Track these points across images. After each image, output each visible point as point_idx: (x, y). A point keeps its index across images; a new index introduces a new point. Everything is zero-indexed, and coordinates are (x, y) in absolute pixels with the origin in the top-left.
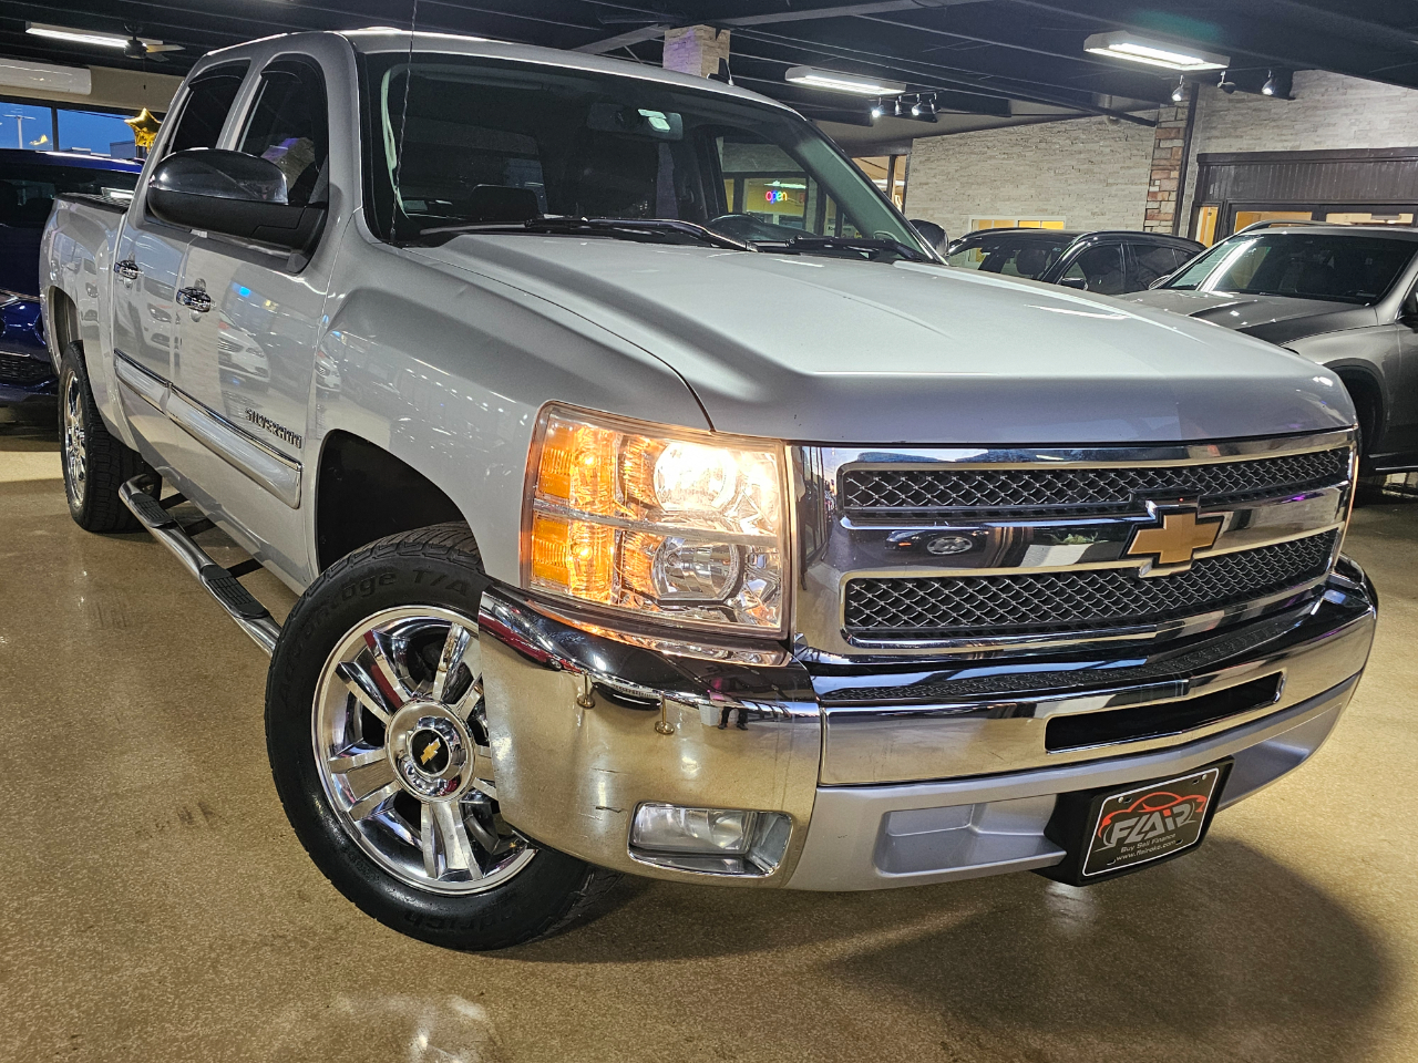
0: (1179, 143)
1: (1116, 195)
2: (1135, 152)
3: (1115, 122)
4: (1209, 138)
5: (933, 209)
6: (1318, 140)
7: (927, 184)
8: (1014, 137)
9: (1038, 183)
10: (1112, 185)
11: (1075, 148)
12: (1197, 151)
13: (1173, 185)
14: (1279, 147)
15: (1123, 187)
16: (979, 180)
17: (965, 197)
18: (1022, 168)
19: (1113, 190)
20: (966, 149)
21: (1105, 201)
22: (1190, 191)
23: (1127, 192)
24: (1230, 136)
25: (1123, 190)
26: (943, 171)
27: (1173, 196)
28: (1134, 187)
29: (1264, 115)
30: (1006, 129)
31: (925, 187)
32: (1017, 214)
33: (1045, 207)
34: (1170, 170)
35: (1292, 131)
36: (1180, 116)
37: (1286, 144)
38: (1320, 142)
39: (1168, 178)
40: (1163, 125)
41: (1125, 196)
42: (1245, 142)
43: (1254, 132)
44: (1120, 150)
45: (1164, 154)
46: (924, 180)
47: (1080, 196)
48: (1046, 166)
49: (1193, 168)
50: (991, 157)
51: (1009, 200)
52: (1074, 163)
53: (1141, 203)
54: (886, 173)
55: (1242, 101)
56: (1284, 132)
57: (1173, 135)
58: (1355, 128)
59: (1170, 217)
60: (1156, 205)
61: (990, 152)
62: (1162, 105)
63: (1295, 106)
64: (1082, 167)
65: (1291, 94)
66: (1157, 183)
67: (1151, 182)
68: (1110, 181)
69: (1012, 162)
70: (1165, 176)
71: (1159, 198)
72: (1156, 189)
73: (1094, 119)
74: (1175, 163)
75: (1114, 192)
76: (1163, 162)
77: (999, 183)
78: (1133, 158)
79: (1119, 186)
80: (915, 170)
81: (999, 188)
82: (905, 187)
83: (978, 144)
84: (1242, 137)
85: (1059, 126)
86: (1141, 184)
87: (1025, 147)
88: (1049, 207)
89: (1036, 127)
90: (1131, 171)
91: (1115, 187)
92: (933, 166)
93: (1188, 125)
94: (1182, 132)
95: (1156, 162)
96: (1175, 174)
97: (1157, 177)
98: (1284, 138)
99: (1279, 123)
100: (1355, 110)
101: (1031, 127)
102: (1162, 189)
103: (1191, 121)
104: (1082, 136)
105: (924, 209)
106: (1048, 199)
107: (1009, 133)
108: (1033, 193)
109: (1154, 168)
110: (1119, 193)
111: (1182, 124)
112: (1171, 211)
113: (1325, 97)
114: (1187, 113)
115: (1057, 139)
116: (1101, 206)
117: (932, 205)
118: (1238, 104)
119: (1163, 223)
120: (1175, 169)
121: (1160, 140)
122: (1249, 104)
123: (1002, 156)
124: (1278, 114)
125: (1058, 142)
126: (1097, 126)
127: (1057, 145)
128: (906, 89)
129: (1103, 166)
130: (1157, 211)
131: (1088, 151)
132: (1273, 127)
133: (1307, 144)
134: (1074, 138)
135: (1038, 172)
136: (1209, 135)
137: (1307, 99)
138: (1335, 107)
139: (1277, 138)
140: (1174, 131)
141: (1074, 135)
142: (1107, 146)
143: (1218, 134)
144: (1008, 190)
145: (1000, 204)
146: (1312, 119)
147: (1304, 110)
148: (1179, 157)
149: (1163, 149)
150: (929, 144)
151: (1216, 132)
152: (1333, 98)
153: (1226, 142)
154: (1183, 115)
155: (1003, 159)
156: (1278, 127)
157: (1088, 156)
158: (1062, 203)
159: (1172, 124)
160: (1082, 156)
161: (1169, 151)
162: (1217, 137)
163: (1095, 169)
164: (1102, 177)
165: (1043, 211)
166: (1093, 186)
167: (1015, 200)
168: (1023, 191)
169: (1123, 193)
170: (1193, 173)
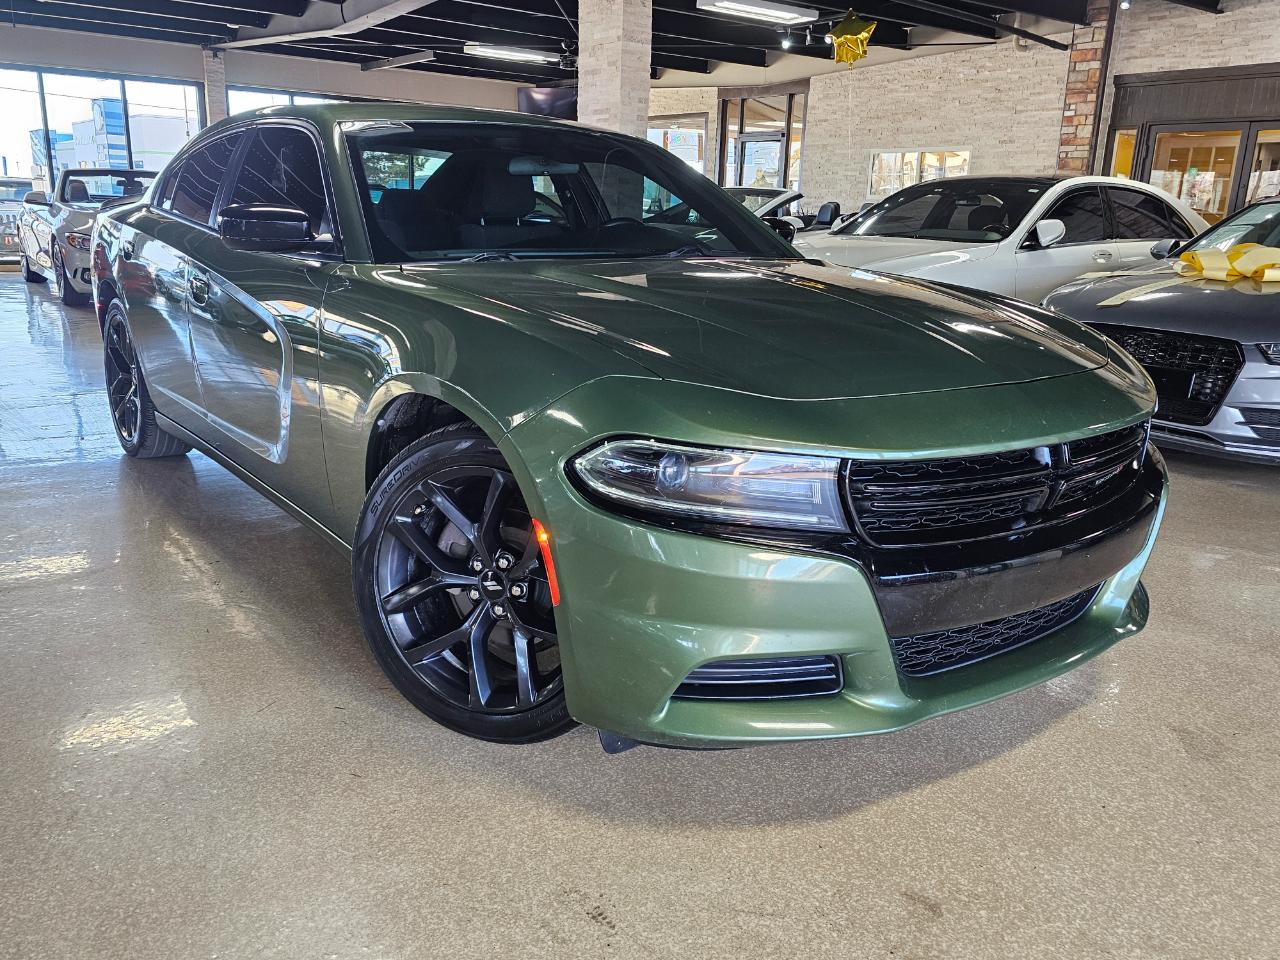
0: (1096, 65)
1: (1026, 122)
2: (1046, 77)
3: (1025, 48)
4: (1128, 59)
6: (1250, 54)
8: (915, 69)
9: (942, 114)
10: (1021, 111)
11: (981, 76)
12: (1115, 72)
13: (1090, 108)
14: (1205, 64)
15: (1033, 113)
16: (880, 114)
17: (866, 132)
18: (925, 100)
19: (1022, 117)
20: (864, 84)
21: (1014, 129)
22: (1107, 113)
23: (1036, 119)
24: (1150, 55)
25: (1031, 116)
26: (842, 107)
27: (1091, 119)
28: (1044, 113)
29: (1188, 31)
30: (906, 61)
31: (824, 124)
32: (920, 146)
33: (949, 139)
34: (1086, 93)
35: (1220, 46)
36: (1096, 37)
37: (1212, 60)
38: (1252, 57)
39: (1085, 102)
40: (1079, 47)
41: (1035, 122)
42: (1167, 60)
43: (1178, 50)
44: (1029, 77)
45: (1081, 77)
46: (823, 117)
47: (987, 125)
48: (950, 96)
49: (1110, 89)
50: (892, 91)
51: (912, 132)
52: (980, 92)
53: (1053, 129)
54: (783, 116)
55: (1164, 17)
56: (1212, 47)
57: (1089, 57)
59: (1087, 141)
60: (1071, 130)
61: (890, 86)
62: (1077, 26)
63: (1227, 19)
64: (985, 95)
65: (1219, 7)
66: (1073, 107)
67: (1067, 107)
68: (1019, 108)
69: (914, 94)
70: (1081, 99)
71: (1075, 122)
72: (1071, 113)
73: (999, 46)
74: (1092, 85)
75: (1023, 120)
76: (1079, 85)
77: (900, 116)
78: (1043, 84)
79: (1029, 113)
80: (813, 108)
81: (900, 121)
82: (804, 124)
83: (878, 78)
84: (1163, 55)
85: (963, 55)
86: (1053, 109)
87: (927, 78)
88: (954, 138)
89: (939, 58)
90: (1042, 97)
91: (1024, 114)
92: (833, 102)
93: (1105, 46)
94: (1099, 52)
95: (1071, 86)
96: (1092, 97)
97: (1072, 101)
98: (1211, 54)
99: (1205, 38)
101: (933, 58)
102: (1078, 113)
103: (1108, 41)
104: (988, 64)
105: (824, 146)
106: (953, 130)
107: (910, 65)
108: (937, 124)
109: (1070, 92)
110: (1029, 120)
111: (1100, 45)
112: (1089, 135)
113: (1257, 9)
114: (1104, 34)
115: (960, 69)
116: (1010, 134)
117: (832, 141)
118: (1160, 22)
119: (1079, 148)
120: (1092, 92)
121: (1075, 63)
122: (1173, 20)
123: (903, 89)
124: (1204, 29)
125: (963, 72)
126: (1004, 53)
127: (961, 75)
128: (820, 16)
129: (1011, 93)
130: (1073, 136)
131: (995, 80)
132: (1199, 44)
133: (1237, 58)
134: (980, 67)
135: (942, 103)
136: (1126, 55)
137: (1237, 12)
138: (1270, 19)
139: (1205, 55)
140: (1091, 52)
141: (980, 64)
142: (1015, 73)
143: (1138, 54)
144: (910, 122)
145: (902, 137)
146: (1244, 33)
147: (1233, 23)
148: (1096, 79)
149: (1079, 71)
150: (827, 81)
151: (1135, 52)
152: (1267, 9)
153: (1147, 61)
154: (1101, 36)
155: (905, 92)
156: (1205, 43)
157: (994, 84)
158: (968, 132)
159: (1089, 46)
160: (989, 84)
161: (1086, 73)
162: (1136, 58)
163: (1003, 97)
164: (1010, 105)
165: (947, 142)
166: (1000, 114)
167: (918, 132)
168: (926, 122)
169: (1034, 120)
170: (1110, 95)
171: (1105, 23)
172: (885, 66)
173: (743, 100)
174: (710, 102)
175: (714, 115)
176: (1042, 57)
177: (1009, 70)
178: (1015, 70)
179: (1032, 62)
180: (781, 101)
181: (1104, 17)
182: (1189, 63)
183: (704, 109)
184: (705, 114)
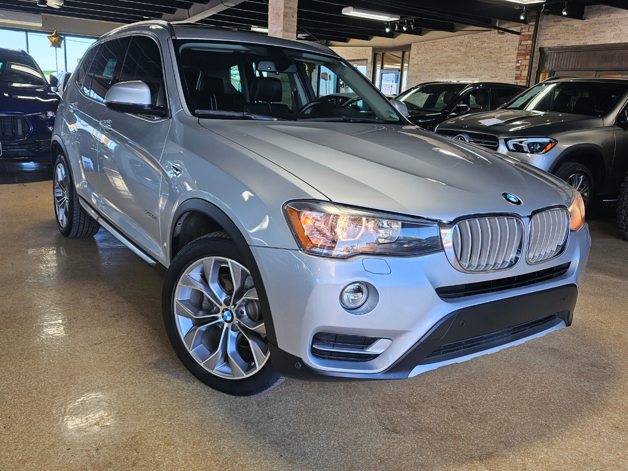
0: (530, 42)
2: (510, 47)
3: (502, 33)
4: (545, 40)
5: (420, 76)
6: (596, 39)
7: (417, 64)
8: (456, 42)
9: (467, 63)
10: (500, 63)
11: (483, 46)
12: (539, 46)
13: (527, 62)
14: (577, 43)
15: (505, 64)
16: (441, 62)
17: (434, 70)
18: (459, 56)
19: (500, 65)
20: (435, 48)
21: (497, 71)
22: (535, 65)
23: (506, 67)
24: (554, 39)
25: (504, 65)
26: (425, 58)
27: (527, 67)
28: (510, 64)
30: (452, 38)
31: (417, 66)
32: (457, 78)
33: (470, 74)
34: (526, 55)
35: (584, 35)
36: (530, 29)
37: (580, 42)
38: (597, 41)
39: (525, 59)
40: (523, 34)
41: (506, 68)
42: (562, 41)
43: (566, 36)
44: (504, 47)
45: (523, 48)
46: (416, 63)
47: (485, 69)
48: (470, 55)
49: (537, 54)
50: (446, 51)
51: (453, 71)
52: (483, 53)
53: (513, 71)
54: (400, 60)
55: (560, 21)
56: (580, 36)
57: (527, 38)
58: (614, 33)
59: (525, 78)
60: (519, 72)
61: (445, 49)
62: (522, 24)
63: (587, 23)
64: (486, 55)
65: (584, 17)
66: (520, 62)
67: (517, 61)
68: (499, 61)
69: (455, 53)
70: (524, 58)
71: (521, 69)
72: (519, 65)
73: (492, 32)
74: (528, 52)
75: (501, 67)
76: (523, 52)
77: (449, 63)
78: (510, 50)
80: (412, 58)
81: (449, 66)
82: (408, 66)
83: (440, 45)
84: (560, 39)
85: (476, 36)
86: (513, 62)
87: (461, 46)
88: (471, 74)
89: (466, 36)
90: (509, 57)
92: (421, 56)
93: (534, 34)
94: (531, 37)
95: (520, 52)
96: (528, 57)
97: (520, 59)
98: (580, 39)
100: (614, 24)
101: (463, 37)
102: (522, 64)
103: (536, 32)
104: (487, 40)
105: (417, 77)
106: (471, 71)
107: (454, 40)
108: (464, 67)
109: (519, 55)
110: (503, 67)
111: (532, 33)
112: (526, 75)
113: (600, 18)
114: (534, 28)
115: (475, 42)
116: (495, 74)
117: (420, 74)
118: (558, 23)
119: (522, 81)
120: (528, 55)
121: (521, 41)
122: (564, 23)
123: (450, 51)
124: (577, 27)
125: (476, 44)
126: (494, 35)
127: (475, 45)
128: (401, 18)
129: (496, 54)
130: (520, 75)
131: (489, 47)
132: (575, 34)
133: (591, 41)
134: (484, 42)
135: (467, 58)
136: (544, 38)
137: (591, 20)
138: (604, 23)
139: (577, 39)
140: (528, 36)
141: (483, 40)
142: (498, 45)
143: (549, 38)
144: (453, 67)
145: (449, 73)
146: (593, 29)
147: (589, 25)
148: (530, 49)
149: (523, 45)
150: (419, 46)
151: (548, 37)
152: (604, 19)
153: (552, 41)
154: (532, 29)
155: (451, 52)
156: (577, 33)
157: (489, 49)
158: (477, 72)
159: (527, 33)
160: (487, 50)
161: (526, 46)
162: (548, 39)
163: (493, 56)
164: (495, 59)
165: (468, 76)
166: (491, 64)
167: (456, 71)
168: (460, 67)
169: (505, 67)
170: (537, 56)
171: (534, 23)
172: (444, 40)
173: (383, 54)
174: (368, 54)
175: (370, 59)
176: (510, 38)
177: (495, 43)
178: (497, 44)
179: (505, 40)
180: (400, 54)
181: (534, 20)
182: (571, 43)
183: (366, 57)
184: (367, 60)
